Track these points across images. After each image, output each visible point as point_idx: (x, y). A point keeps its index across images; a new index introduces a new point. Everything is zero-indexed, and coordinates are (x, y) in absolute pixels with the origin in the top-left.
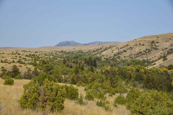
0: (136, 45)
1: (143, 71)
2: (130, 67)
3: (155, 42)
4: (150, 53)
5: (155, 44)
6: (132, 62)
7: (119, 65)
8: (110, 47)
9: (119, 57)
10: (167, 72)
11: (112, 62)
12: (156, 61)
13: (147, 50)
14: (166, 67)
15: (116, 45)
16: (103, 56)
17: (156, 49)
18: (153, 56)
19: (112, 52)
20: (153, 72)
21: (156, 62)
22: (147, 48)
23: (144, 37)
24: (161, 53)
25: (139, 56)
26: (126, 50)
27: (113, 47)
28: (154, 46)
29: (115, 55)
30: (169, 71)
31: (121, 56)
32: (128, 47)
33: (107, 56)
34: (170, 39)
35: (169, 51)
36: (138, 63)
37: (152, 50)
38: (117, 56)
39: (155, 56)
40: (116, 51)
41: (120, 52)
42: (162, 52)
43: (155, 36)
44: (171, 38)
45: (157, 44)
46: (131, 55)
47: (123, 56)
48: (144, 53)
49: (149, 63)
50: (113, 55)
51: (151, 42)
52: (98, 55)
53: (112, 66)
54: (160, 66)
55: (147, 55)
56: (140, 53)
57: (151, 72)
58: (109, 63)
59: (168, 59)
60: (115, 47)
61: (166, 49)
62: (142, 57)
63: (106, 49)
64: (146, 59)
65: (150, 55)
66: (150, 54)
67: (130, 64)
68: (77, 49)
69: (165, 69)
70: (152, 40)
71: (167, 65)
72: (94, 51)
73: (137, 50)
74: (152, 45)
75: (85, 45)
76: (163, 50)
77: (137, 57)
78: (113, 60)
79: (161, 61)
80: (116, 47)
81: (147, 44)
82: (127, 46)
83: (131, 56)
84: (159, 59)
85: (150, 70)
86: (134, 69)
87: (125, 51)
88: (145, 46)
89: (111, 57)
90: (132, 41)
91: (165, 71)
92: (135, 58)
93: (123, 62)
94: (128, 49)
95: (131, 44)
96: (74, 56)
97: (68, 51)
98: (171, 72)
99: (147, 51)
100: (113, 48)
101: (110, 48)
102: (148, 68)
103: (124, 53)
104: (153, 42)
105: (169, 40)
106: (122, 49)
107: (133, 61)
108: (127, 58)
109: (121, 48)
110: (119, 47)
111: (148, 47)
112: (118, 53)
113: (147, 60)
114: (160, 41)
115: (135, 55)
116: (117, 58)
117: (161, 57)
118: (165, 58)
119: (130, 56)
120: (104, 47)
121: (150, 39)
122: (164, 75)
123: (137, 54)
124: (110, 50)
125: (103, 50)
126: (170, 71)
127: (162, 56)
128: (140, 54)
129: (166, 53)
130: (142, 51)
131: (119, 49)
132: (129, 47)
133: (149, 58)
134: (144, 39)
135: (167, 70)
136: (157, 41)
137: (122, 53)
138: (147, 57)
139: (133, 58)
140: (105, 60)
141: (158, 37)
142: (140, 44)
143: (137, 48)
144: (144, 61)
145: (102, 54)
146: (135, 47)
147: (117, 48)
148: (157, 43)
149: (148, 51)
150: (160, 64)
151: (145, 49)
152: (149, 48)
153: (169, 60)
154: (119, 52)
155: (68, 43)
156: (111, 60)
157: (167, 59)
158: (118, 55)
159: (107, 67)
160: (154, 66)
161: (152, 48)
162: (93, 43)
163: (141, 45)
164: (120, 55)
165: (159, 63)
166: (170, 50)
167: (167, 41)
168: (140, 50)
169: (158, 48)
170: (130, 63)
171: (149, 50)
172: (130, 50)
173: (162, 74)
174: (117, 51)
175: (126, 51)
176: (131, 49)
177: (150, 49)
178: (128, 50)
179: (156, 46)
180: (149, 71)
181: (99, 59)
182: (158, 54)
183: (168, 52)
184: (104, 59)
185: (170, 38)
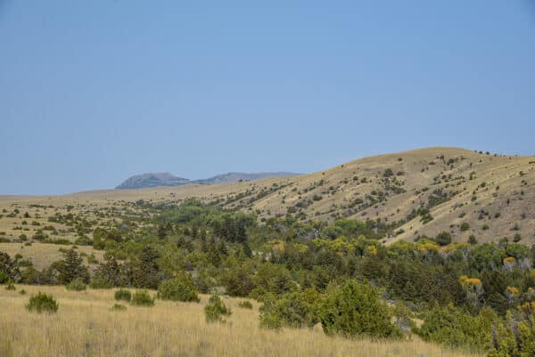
0: (346, 182)
1: (375, 252)
2: (339, 242)
3: (395, 172)
4: (384, 202)
5: (395, 178)
6: (339, 228)
7: (308, 237)
8: (273, 188)
9: (302, 214)
10: (436, 253)
11: (284, 229)
12: (402, 222)
13: (374, 193)
14: (432, 239)
15: (289, 182)
16: (259, 212)
17: (399, 191)
18: (394, 211)
19: (284, 202)
20: (400, 254)
21: (405, 227)
22: (375, 189)
23: (365, 160)
24: (413, 202)
25: (356, 211)
26: (319, 195)
27: (283, 187)
28: (392, 184)
29: (291, 210)
30: (442, 250)
31: (309, 212)
32: (324, 187)
33: (269, 214)
34: (432, 163)
35: (434, 195)
36: (356, 229)
37: (387, 194)
38: (298, 212)
39: (398, 211)
40: (293, 199)
41: (304, 201)
42: (414, 198)
43: (393, 156)
44: (435, 161)
45: (399, 179)
46: (333, 208)
47: (314, 212)
48: (369, 202)
49: (386, 229)
50: (286, 210)
51: (383, 172)
52: (245, 211)
53: (288, 239)
54: (416, 237)
55: (376, 207)
56: (358, 201)
57: (397, 253)
58: (278, 231)
59: (436, 218)
60: (290, 189)
61: (424, 190)
62: (364, 214)
63: (263, 195)
64: (374, 218)
65: (385, 209)
66: (383, 204)
67: (336, 233)
68: (182, 194)
69: (430, 245)
70: (385, 166)
71: (433, 234)
72: (230, 201)
73: (349, 194)
74: (387, 180)
75: (201, 182)
76: (418, 193)
77: (351, 214)
78: (289, 223)
79: (416, 224)
80: (293, 188)
81: (373, 178)
82: (321, 183)
83: (335, 212)
84: (410, 218)
85: (392, 250)
86: (350, 246)
87: (317, 199)
88: (369, 184)
89: (279, 216)
90: (333, 172)
91: (431, 251)
92: (346, 216)
93: (317, 227)
94: (324, 193)
95: (331, 178)
96: (177, 215)
97: (156, 201)
98: (447, 252)
99: (375, 197)
100: (285, 191)
101: (275, 190)
102: (384, 242)
103: (316, 203)
104: (388, 173)
105: (429, 166)
106: (309, 193)
107: (343, 226)
108: (324, 218)
109: (306, 191)
110: (300, 188)
111: (376, 187)
112: (299, 205)
113: (379, 220)
114: (406, 170)
115: (345, 208)
116: (297, 217)
117: (414, 211)
118: (425, 215)
119: (332, 211)
120: (257, 189)
121: (380, 165)
122: (431, 260)
123: (350, 207)
124: (275, 195)
125: (255, 196)
126: (445, 248)
127: (417, 210)
128: (357, 207)
129: (427, 202)
130: (362, 196)
131: (299, 193)
132: (326, 187)
133: (383, 215)
134: (365, 165)
135: (436, 246)
136: (399, 170)
137: (310, 202)
138: (377, 214)
139: (339, 218)
140: (265, 223)
141: (400, 160)
142: (356, 179)
143: (347, 190)
144: (371, 225)
145: (254, 208)
146: (343, 186)
147: (295, 190)
148: (400, 174)
149: (378, 198)
150: (416, 232)
151: (369, 193)
152: (381, 188)
153: (439, 220)
154: (301, 200)
155: (152, 181)
156: (283, 223)
157: (432, 219)
158: (299, 208)
159: (276, 243)
160: (400, 237)
161: (387, 188)
162: (221, 178)
163: (359, 181)
164: (303, 210)
165: (411, 228)
166: (435, 192)
167: (423, 170)
168: (356, 194)
169: (401, 187)
170: (336, 230)
171: (381, 194)
172: (330, 195)
173: (424, 257)
174: (296, 197)
175: (321, 198)
176: (333, 193)
177: (384, 192)
178: (326, 195)
179: (397, 184)
180: (389, 252)
181: (248, 221)
182: (405, 204)
183: (431, 197)
184: (263, 220)
185: (430, 161)
